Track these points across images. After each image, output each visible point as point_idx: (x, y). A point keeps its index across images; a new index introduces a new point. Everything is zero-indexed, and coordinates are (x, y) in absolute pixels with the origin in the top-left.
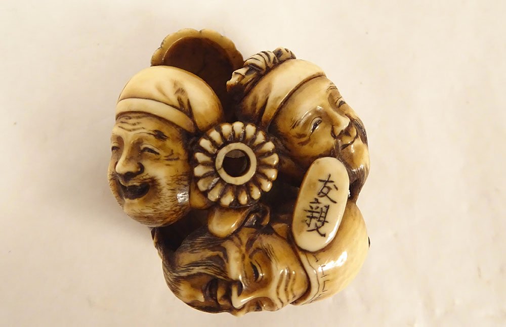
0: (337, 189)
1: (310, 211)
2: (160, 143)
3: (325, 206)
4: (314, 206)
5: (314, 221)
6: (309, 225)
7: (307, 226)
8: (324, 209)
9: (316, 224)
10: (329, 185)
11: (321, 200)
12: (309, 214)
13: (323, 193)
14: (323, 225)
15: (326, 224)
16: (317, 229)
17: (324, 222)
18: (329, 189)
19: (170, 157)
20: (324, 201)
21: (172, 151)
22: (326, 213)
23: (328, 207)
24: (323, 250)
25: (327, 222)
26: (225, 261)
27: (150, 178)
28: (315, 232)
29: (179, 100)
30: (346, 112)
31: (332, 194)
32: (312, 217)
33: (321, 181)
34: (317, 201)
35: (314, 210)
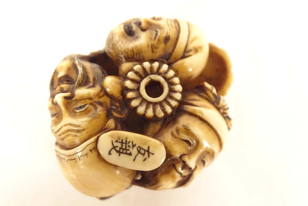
0: (145, 160)
1: (126, 141)
2: (162, 40)
3: (131, 152)
4: (131, 144)
5: (119, 145)
6: (117, 141)
7: (116, 140)
8: (128, 152)
9: (117, 147)
10: (147, 154)
11: (135, 149)
12: (124, 141)
13: (140, 150)
14: (117, 151)
15: (118, 154)
16: (114, 147)
17: (119, 152)
18: (144, 154)
19: (153, 48)
20: (134, 151)
21: (158, 48)
22: (126, 153)
23: (130, 154)
24: (99, 154)
25: (119, 155)
26: (87, 87)
27: (139, 35)
28: (112, 147)
29: (191, 50)
30: (198, 167)
31: (140, 157)
32: (122, 143)
33: (149, 147)
34: (134, 146)
35: (127, 144)
